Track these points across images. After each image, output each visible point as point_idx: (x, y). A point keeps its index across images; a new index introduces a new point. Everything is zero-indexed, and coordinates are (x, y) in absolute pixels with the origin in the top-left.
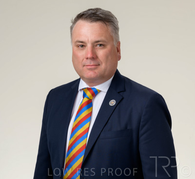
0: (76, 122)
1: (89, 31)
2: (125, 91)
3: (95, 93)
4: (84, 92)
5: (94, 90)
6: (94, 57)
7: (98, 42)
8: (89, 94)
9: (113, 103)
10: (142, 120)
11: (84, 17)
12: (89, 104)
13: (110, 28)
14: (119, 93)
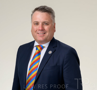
0: (32, 62)
1: (41, 17)
2: (56, 47)
3: (42, 48)
4: (37, 47)
5: (41, 46)
6: (43, 30)
7: (45, 22)
8: (39, 48)
9: (50, 52)
10: (65, 61)
11: (39, 9)
12: (39, 53)
13: (51, 16)
14: (53, 47)
